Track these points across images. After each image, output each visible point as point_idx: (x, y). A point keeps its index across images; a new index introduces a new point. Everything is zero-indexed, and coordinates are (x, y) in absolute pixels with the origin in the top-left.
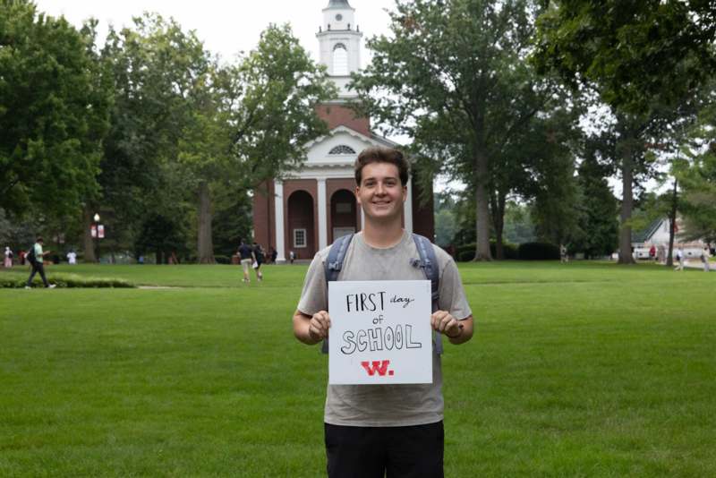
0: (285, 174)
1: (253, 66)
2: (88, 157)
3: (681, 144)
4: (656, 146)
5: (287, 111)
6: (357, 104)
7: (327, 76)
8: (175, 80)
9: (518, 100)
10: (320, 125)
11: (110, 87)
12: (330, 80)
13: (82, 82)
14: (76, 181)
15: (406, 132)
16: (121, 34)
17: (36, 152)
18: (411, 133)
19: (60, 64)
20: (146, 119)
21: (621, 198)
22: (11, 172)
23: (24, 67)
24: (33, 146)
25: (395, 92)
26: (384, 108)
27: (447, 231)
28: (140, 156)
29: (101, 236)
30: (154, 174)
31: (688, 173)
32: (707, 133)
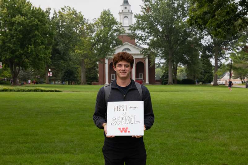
0: (108, 57)
1: (99, 23)
2: (47, 51)
3: (233, 48)
4: (225, 49)
5: (109, 37)
6: (131, 35)
7: (122, 26)
8: (74, 27)
9: (182, 34)
10: (119, 42)
11: (54, 29)
12: (123, 27)
13: (46, 28)
14: (43, 59)
15: (147, 44)
16: (58, 13)
17: (31, 49)
18: (148, 45)
19: (39, 22)
20: (65, 39)
21: (214, 65)
22: (23, 56)
23: (28, 23)
24: (30, 47)
25: (143, 31)
26: (140, 36)
27: (159, 75)
28: (64, 51)
29: (51, 76)
30: (68, 56)
31: (235, 57)
32: (241, 45)
